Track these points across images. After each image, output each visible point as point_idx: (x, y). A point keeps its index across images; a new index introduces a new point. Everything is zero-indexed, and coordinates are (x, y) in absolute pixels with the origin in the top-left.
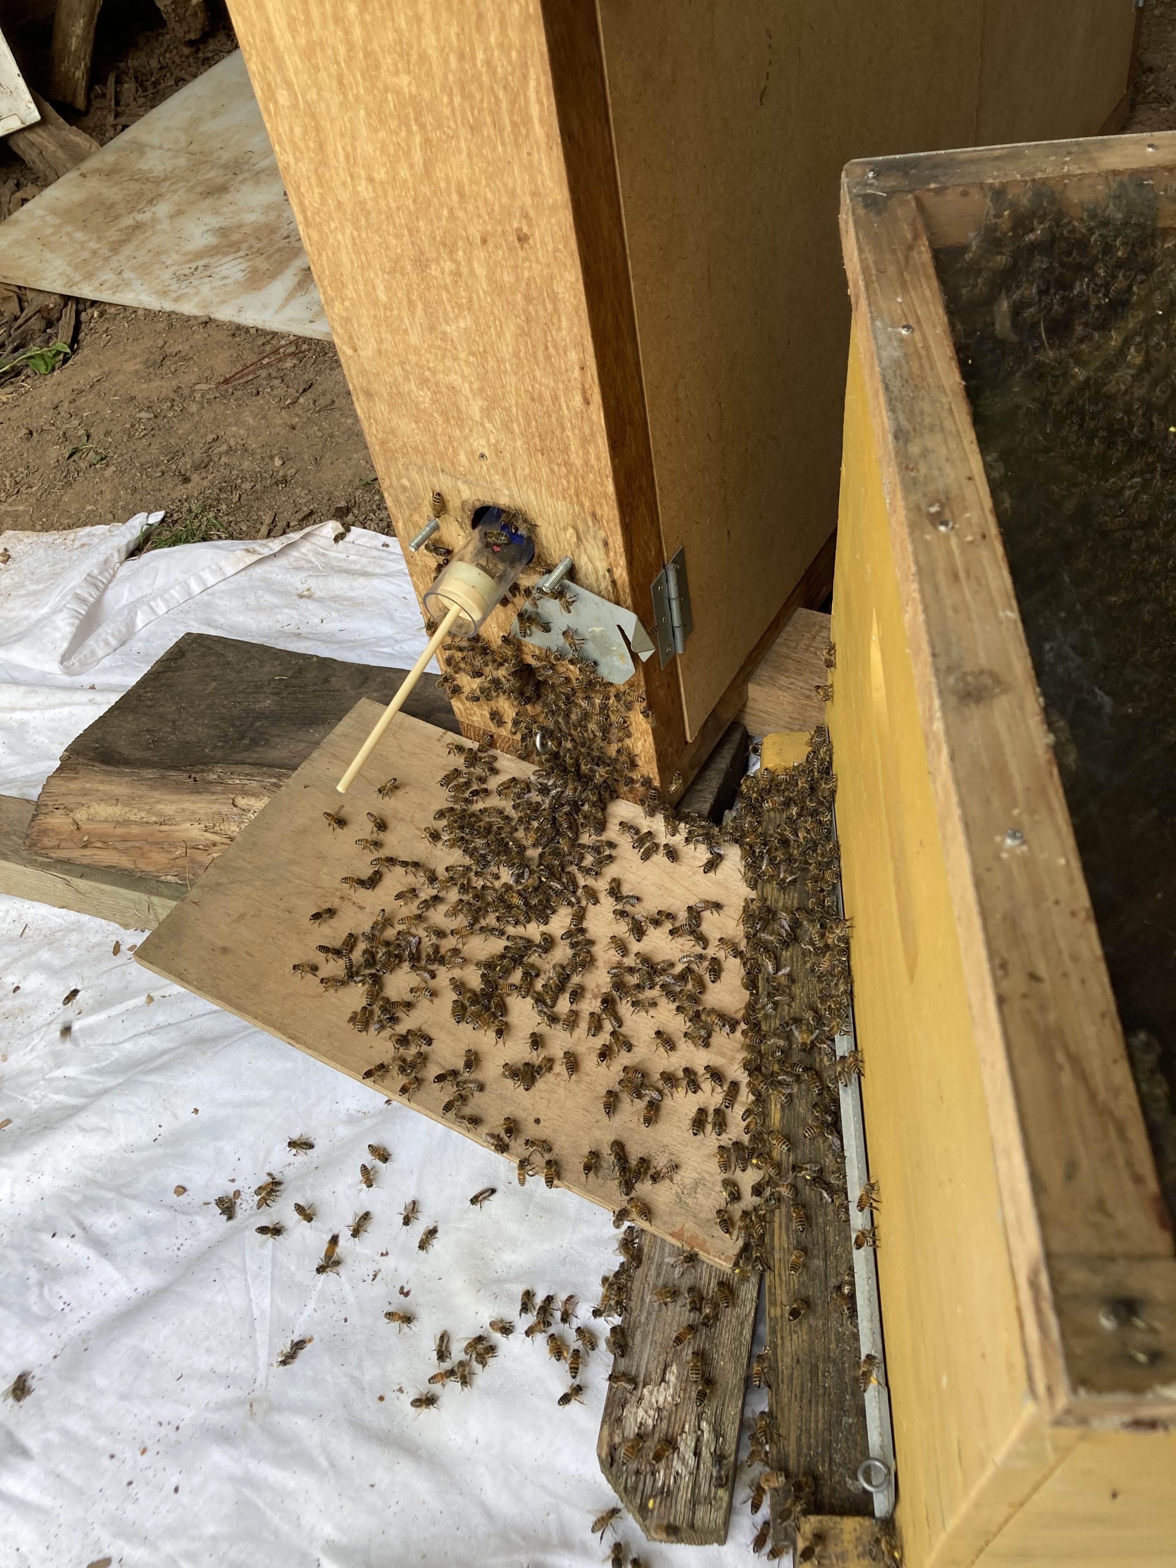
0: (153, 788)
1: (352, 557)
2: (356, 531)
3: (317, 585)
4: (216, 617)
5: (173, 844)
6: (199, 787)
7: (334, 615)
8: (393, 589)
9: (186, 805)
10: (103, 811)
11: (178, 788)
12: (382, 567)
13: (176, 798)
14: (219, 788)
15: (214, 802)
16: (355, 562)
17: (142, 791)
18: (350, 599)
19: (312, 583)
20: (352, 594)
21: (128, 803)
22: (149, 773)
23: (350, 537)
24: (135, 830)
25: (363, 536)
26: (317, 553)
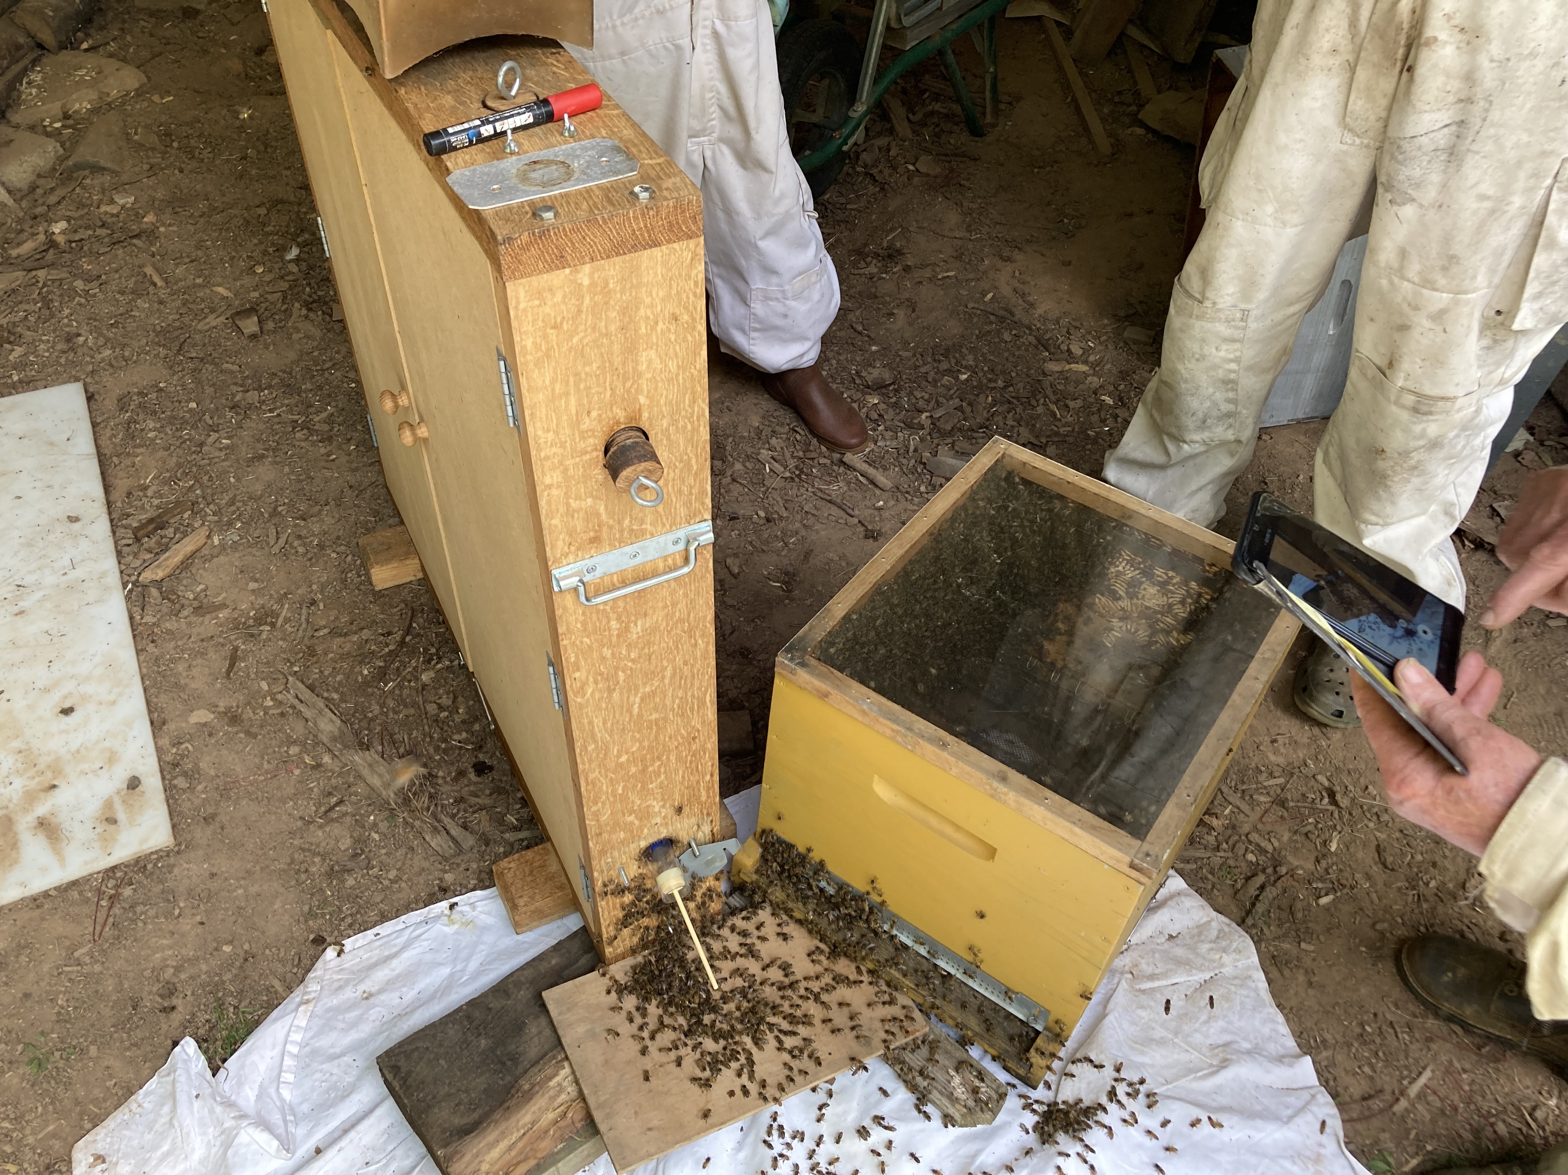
0: (507, 1119)
1: (364, 957)
2: (348, 943)
3: (369, 985)
4: (332, 1051)
5: (546, 1132)
6: (528, 1096)
7: (404, 989)
8: (418, 950)
9: (533, 1109)
10: (495, 1153)
11: (519, 1106)
12: (395, 946)
13: (523, 1112)
14: (537, 1088)
15: (543, 1095)
16: (368, 959)
17: (503, 1126)
18: (399, 976)
19: (362, 988)
20: (396, 972)
21: (503, 1135)
22: (496, 1116)
23: (347, 949)
24: (520, 1145)
25: (357, 940)
26: (338, 972)
